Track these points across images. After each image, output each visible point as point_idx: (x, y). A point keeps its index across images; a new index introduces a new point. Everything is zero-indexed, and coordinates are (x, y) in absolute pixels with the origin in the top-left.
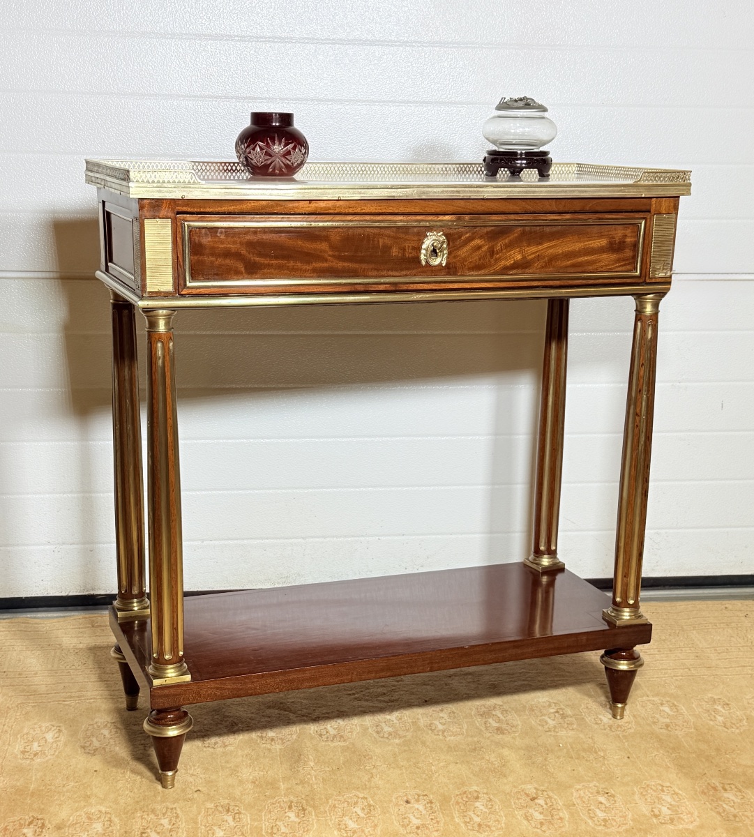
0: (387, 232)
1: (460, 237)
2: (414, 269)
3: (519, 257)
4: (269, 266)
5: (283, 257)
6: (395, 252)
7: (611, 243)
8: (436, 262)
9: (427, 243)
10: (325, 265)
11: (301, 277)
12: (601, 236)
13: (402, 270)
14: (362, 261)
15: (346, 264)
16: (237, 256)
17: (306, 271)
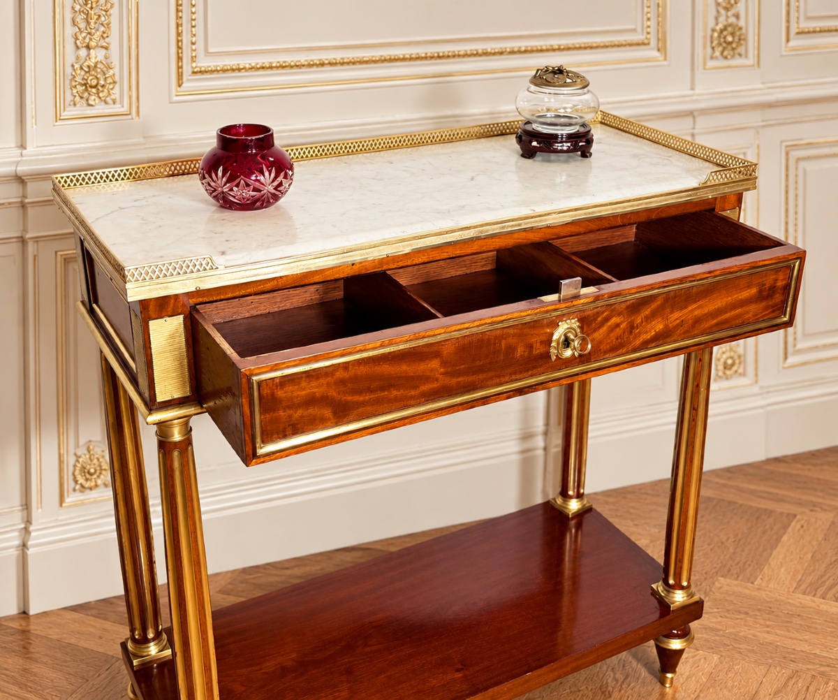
0: (511, 331)
1: (596, 319)
2: (541, 366)
3: (661, 326)
4: (363, 404)
5: (382, 389)
6: (520, 351)
7: (760, 291)
8: (568, 353)
9: (558, 334)
10: (435, 385)
11: (406, 407)
12: (749, 287)
13: (528, 371)
14: (481, 370)
15: (460, 379)
16: (323, 401)
17: (412, 397)
